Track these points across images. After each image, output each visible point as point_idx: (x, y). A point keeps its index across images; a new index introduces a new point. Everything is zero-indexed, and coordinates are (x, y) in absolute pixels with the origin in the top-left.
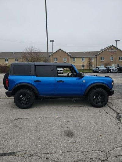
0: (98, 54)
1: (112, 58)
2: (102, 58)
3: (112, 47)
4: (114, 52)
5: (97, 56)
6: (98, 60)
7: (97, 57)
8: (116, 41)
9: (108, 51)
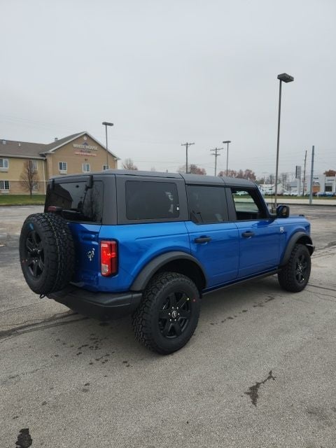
0: (51, 151)
1: (88, 166)
2: (61, 164)
3: (85, 138)
4: (89, 152)
5: (47, 157)
6: (50, 170)
7: (46, 160)
8: (106, 124)
9: (75, 145)
